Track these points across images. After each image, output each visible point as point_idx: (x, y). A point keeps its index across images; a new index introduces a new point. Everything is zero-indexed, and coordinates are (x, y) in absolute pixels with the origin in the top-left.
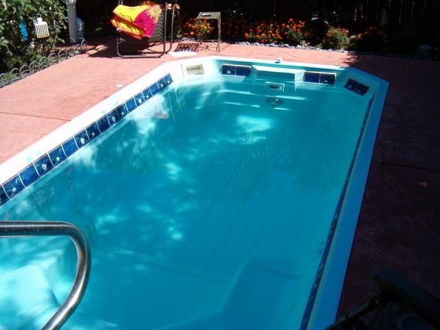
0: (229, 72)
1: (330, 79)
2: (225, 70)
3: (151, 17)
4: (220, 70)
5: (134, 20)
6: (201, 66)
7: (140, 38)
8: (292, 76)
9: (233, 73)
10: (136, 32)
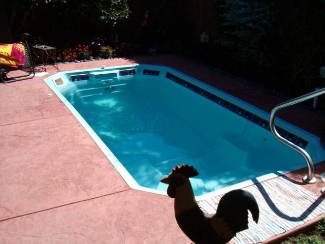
0: (76, 80)
1: (133, 72)
2: (73, 78)
3: (21, 52)
4: (70, 80)
5: (10, 55)
6: (60, 78)
7: (17, 67)
8: (115, 74)
9: (78, 80)
10: (13, 63)
